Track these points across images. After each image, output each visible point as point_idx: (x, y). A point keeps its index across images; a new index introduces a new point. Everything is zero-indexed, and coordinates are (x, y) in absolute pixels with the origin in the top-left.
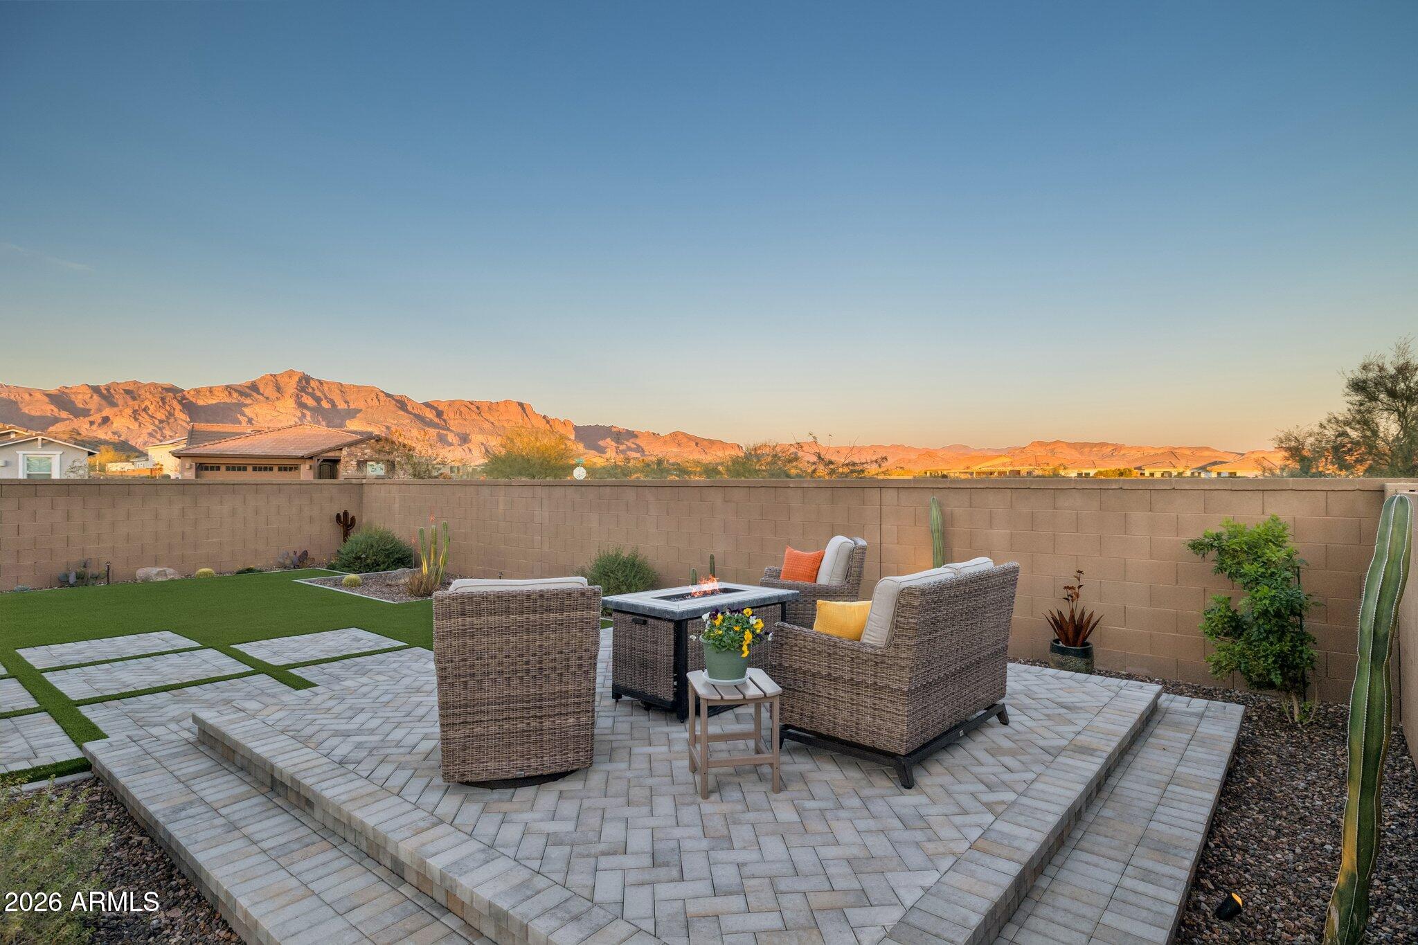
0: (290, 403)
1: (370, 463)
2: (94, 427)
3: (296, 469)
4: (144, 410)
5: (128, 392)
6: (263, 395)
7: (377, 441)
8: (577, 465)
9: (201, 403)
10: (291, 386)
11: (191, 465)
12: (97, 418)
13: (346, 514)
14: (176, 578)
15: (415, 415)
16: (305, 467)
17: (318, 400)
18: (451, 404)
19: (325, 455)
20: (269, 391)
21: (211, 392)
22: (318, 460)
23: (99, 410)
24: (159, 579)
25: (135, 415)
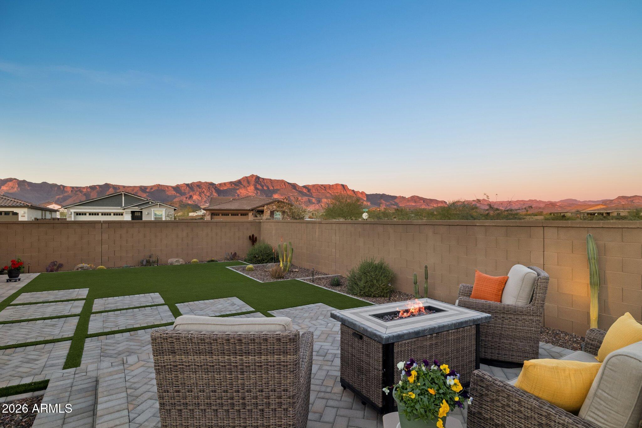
0: (252, 188)
1: (276, 212)
2: (187, 199)
3: (247, 215)
4: (203, 192)
5: (198, 186)
6: (243, 185)
7: (278, 202)
8: (364, 212)
9: (221, 189)
10: (253, 182)
11: (209, 213)
12: (188, 196)
13: (253, 235)
14: (183, 263)
15: (299, 191)
16: (250, 214)
17: (262, 186)
18: (314, 186)
19: (258, 209)
20: (245, 184)
21: (225, 185)
22: (255, 211)
23: (189, 193)
24: (177, 264)
25: (200, 195)
